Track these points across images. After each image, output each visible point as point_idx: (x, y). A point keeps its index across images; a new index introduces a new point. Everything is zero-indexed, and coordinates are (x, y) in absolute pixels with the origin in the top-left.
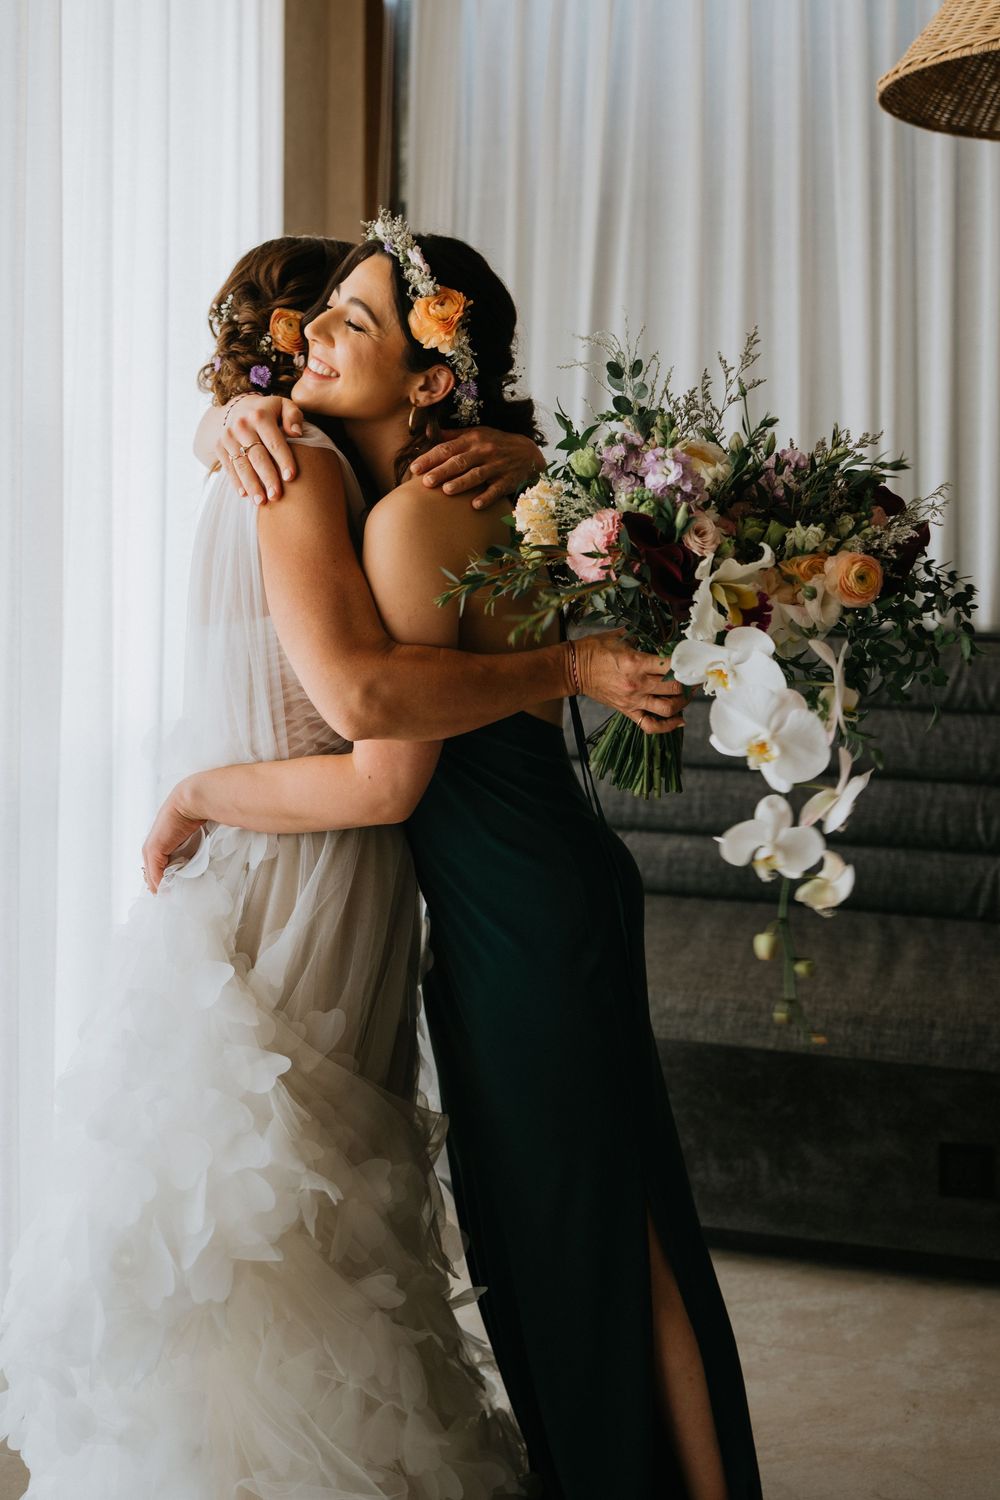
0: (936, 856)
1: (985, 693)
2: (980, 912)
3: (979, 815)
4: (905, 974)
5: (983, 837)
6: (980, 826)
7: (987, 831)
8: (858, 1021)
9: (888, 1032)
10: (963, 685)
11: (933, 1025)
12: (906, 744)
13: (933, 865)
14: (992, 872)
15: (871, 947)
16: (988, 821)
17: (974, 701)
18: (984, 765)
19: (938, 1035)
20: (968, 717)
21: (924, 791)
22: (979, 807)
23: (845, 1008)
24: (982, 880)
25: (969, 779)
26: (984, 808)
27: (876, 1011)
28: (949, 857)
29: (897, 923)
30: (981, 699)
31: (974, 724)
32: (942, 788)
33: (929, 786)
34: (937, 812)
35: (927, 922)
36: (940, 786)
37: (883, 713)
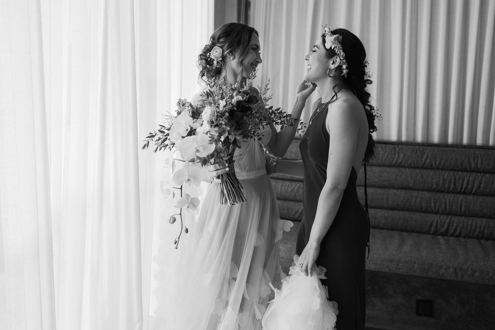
0: (418, 214)
1: (435, 163)
2: (432, 232)
3: (432, 201)
4: (406, 248)
5: (433, 209)
6: (432, 205)
7: (435, 207)
8: (391, 261)
9: (401, 264)
10: (428, 160)
11: (415, 263)
12: (409, 178)
13: (417, 216)
14: (436, 220)
15: (396, 241)
16: (435, 203)
17: (432, 166)
18: (434, 186)
19: (416, 266)
20: (430, 170)
21: (415, 193)
22: (432, 199)
23: (388, 257)
24: (433, 222)
25: (429, 190)
26: (434, 199)
27: (397, 258)
28: (422, 214)
29: (405, 234)
30: (434, 165)
31: (431, 173)
32: (421, 192)
33: (416, 192)
34: (419, 200)
35: (414, 234)
36: (420, 192)
37: (402, 169)
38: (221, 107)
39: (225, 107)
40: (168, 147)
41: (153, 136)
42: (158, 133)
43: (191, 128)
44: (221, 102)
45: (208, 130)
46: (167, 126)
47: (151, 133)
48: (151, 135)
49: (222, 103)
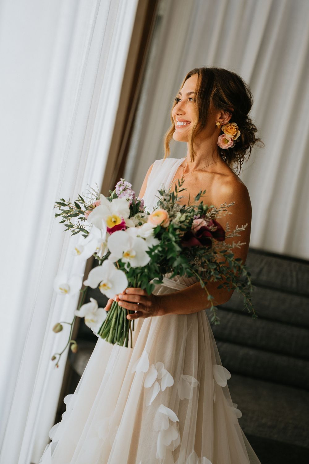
38: (176, 220)
39: (181, 222)
40: (72, 229)
41: (64, 205)
42: (73, 205)
43: (123, 223)
44: (179, 215)
45: (146, 236)
46: (88, 203)
47: (63, 200)
48: (62, 202)
49: (180, 217)
